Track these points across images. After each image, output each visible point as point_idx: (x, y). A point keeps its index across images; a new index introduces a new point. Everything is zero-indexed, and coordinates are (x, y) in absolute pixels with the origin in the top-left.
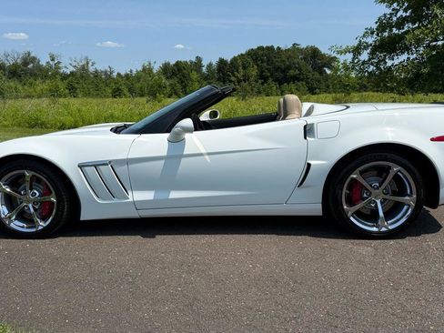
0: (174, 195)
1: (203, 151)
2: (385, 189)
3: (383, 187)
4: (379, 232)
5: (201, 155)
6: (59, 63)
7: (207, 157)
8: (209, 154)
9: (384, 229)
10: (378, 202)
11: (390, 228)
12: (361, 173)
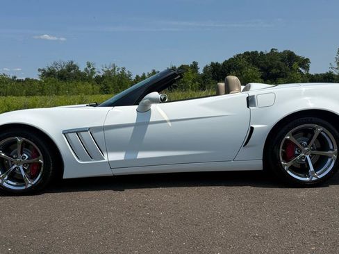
0: (141, 155)
1: (166, 119)
2: (312, 146)
3: (310, 145)
4: (311, 181)
5: (165, 121)
6: (94, 69)
7: (170, 124)
8: (171, 121)
9: (314, 179)
10: (308, 157)
11: (319, 177)
12: (293, 134)
